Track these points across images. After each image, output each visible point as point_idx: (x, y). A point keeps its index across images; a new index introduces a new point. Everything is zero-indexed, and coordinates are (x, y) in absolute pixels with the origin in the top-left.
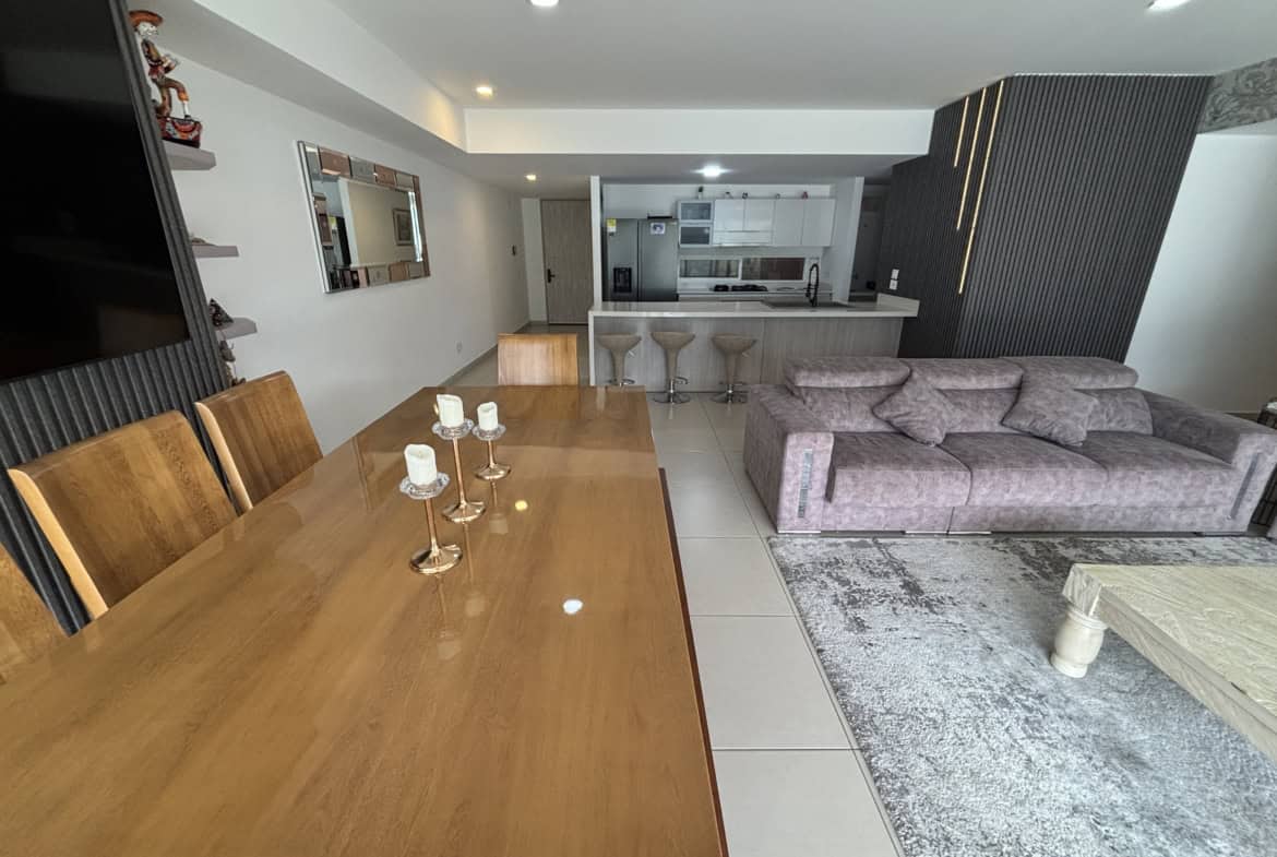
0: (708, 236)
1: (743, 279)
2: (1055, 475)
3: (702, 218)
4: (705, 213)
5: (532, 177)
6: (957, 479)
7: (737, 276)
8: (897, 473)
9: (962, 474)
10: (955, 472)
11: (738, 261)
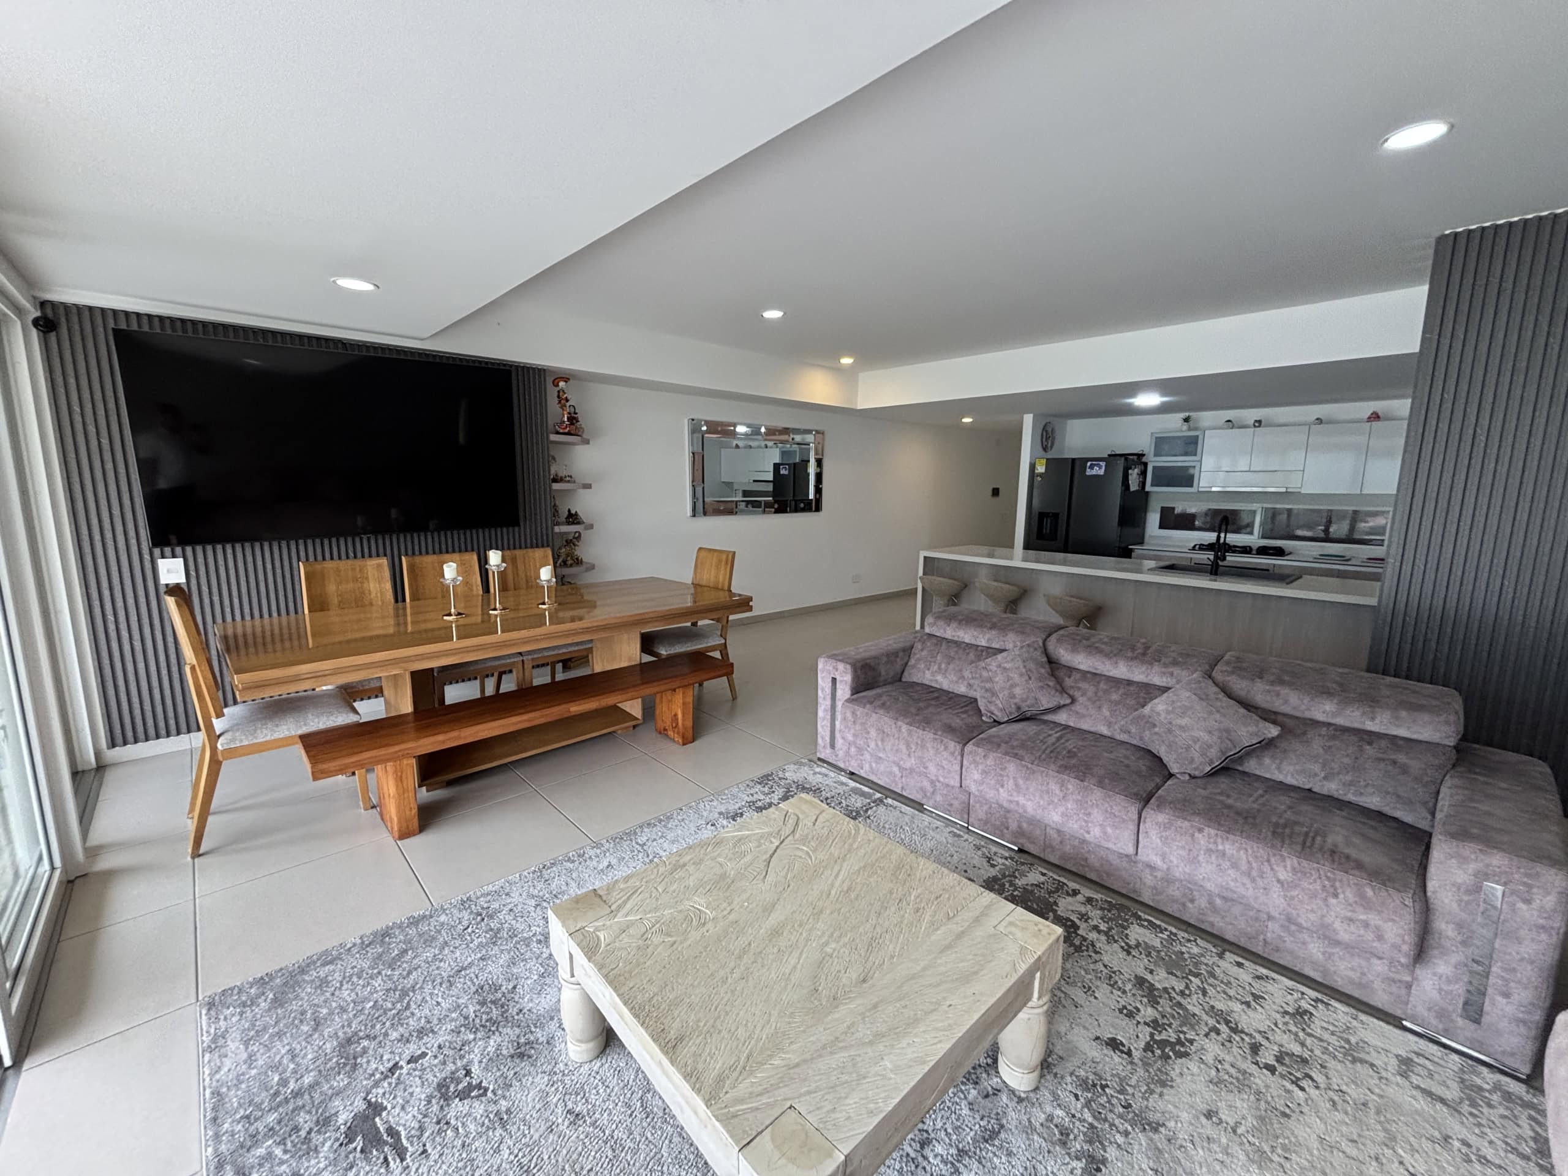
0: (1192, 477)
1: (1263, 537)
2: (1062, 785)
3: (1186, 454)
4: (1191, 448)
5: (967, 420)
6: (946, 748)
7: (1251, 533)
8: (891, 722)
9: (952, 745)
10: (945, 740)
11: (1254, 512)
